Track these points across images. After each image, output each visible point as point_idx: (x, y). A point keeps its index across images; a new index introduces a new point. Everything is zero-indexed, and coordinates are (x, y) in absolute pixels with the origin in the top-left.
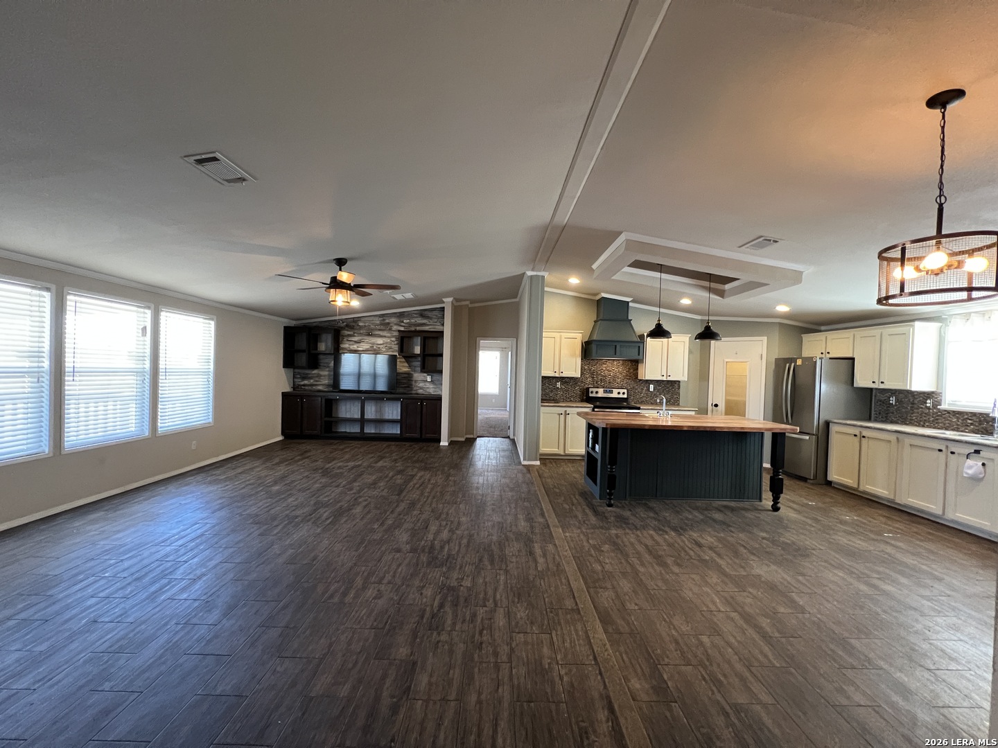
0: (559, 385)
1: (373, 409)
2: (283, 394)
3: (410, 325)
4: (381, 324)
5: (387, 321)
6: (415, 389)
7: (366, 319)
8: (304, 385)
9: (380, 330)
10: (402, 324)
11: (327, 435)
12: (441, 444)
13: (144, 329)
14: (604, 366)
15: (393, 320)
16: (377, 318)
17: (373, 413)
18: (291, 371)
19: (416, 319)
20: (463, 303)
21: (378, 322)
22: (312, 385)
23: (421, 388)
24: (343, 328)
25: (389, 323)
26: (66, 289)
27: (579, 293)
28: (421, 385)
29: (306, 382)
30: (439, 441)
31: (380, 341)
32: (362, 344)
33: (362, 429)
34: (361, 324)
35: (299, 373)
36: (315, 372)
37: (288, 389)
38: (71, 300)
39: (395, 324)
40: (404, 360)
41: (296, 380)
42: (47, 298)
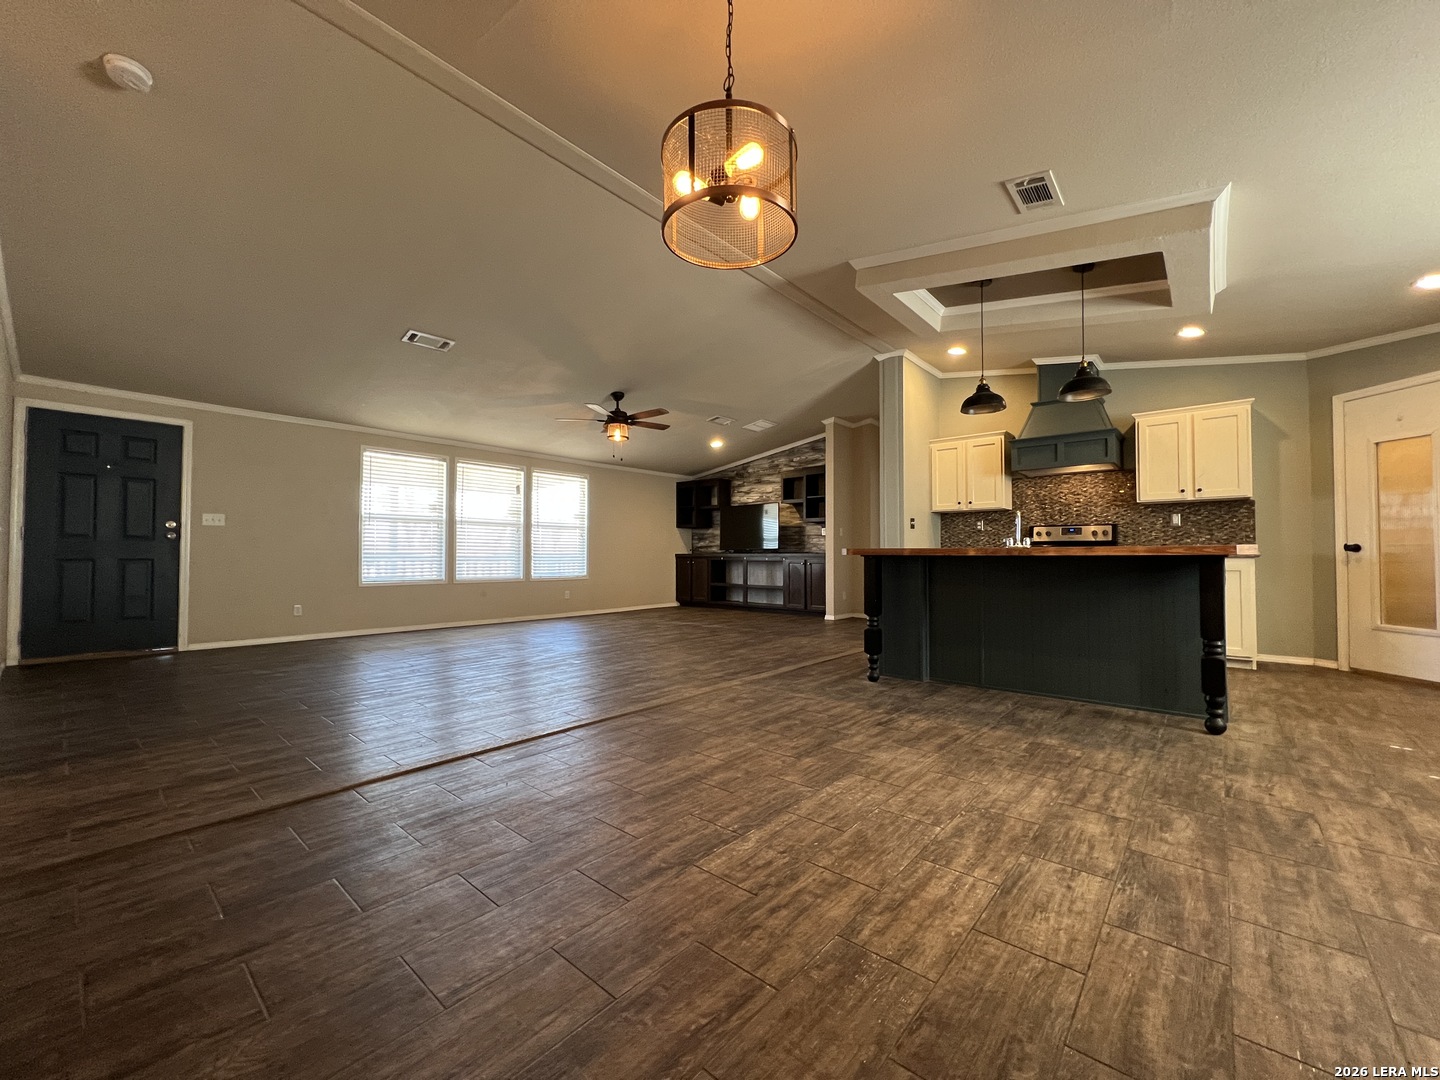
0: (981, 525)
1: (765, 572)
2: (678, 557)
3: (800, 462)
4: (771, 468)
5: (776, 462)
6: (808, 546)
7: (755, 463)
8: (701, 547)
9: (769, 475)
10: (792, 464)
11: (713, 602)
12: (827, 617)
13: (518, 487)
14: (1065, 486)
15: (782, 460)
16: (765, 461)
17: (765, 578)
18: (688, 533)
19: (807, 455)
20: (863, 423)
21: (767, 466)
22: (706, 547)
23: (815, 545)
24: (733, 478)
25: (777, 465)
26: (457, 459)
27: (1014, 368)
28: (815, 540)
29: (702, 544)
30: (824, 613)
31: (769, 488)
32: (751, 495)
33: (745, 597)
34: (750, 470)
35: (697, 534)
36: (710, 531)
37: (684, 550)
38: (460, 467)
39: (785, 465)
40: (794, 510)
41: (695, 542)
42: (442, 467)
